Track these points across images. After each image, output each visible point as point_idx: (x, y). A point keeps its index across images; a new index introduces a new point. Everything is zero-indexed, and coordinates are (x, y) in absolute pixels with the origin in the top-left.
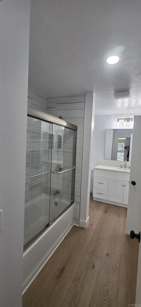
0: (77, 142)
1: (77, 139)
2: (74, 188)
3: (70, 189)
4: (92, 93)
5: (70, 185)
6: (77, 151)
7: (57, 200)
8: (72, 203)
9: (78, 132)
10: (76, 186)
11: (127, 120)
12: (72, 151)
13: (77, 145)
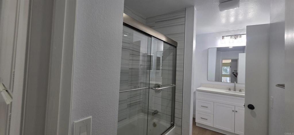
0: (177, 59)
1: (177, 56)
2: (174, 108)
3: (169, 110)
4: (193, 7)
5: (170, 105)
6: (177, 69)
7: (155, 120)
8: (172, 125)
9: (178, 48)
10: (176, 107)
11: (235, 37)
12: (171, 68)
13: (177, 62)
